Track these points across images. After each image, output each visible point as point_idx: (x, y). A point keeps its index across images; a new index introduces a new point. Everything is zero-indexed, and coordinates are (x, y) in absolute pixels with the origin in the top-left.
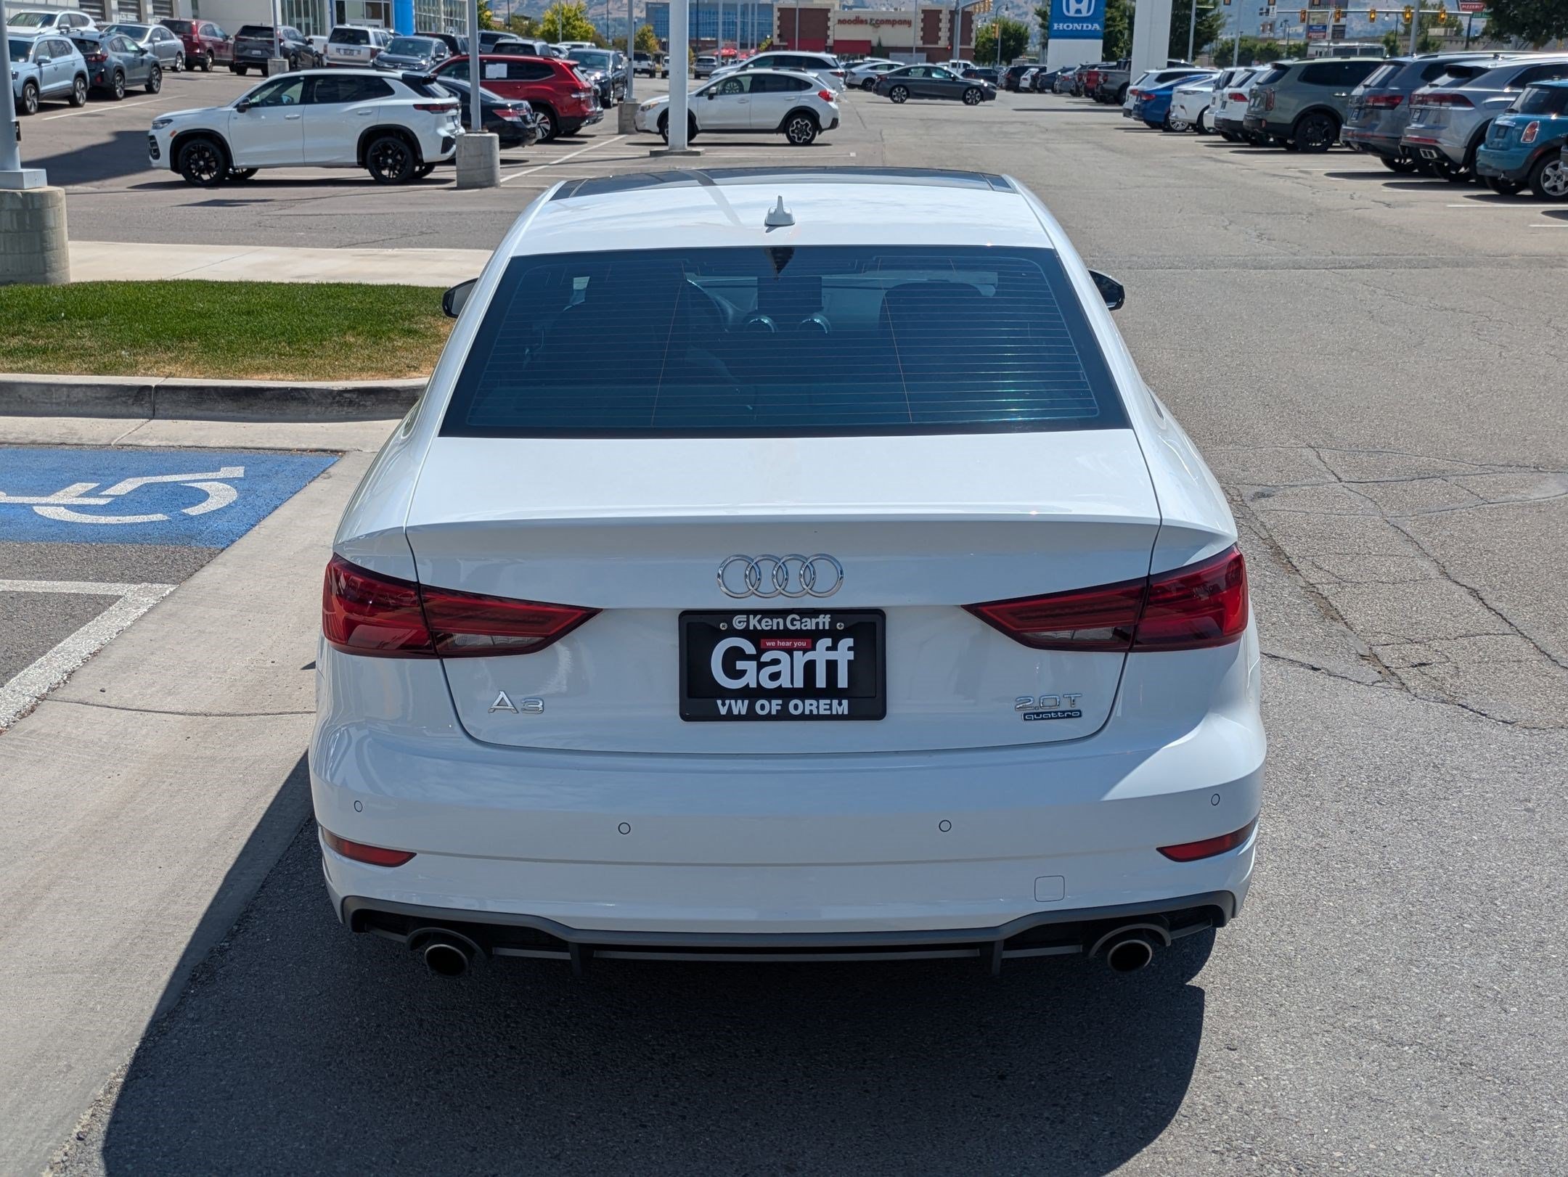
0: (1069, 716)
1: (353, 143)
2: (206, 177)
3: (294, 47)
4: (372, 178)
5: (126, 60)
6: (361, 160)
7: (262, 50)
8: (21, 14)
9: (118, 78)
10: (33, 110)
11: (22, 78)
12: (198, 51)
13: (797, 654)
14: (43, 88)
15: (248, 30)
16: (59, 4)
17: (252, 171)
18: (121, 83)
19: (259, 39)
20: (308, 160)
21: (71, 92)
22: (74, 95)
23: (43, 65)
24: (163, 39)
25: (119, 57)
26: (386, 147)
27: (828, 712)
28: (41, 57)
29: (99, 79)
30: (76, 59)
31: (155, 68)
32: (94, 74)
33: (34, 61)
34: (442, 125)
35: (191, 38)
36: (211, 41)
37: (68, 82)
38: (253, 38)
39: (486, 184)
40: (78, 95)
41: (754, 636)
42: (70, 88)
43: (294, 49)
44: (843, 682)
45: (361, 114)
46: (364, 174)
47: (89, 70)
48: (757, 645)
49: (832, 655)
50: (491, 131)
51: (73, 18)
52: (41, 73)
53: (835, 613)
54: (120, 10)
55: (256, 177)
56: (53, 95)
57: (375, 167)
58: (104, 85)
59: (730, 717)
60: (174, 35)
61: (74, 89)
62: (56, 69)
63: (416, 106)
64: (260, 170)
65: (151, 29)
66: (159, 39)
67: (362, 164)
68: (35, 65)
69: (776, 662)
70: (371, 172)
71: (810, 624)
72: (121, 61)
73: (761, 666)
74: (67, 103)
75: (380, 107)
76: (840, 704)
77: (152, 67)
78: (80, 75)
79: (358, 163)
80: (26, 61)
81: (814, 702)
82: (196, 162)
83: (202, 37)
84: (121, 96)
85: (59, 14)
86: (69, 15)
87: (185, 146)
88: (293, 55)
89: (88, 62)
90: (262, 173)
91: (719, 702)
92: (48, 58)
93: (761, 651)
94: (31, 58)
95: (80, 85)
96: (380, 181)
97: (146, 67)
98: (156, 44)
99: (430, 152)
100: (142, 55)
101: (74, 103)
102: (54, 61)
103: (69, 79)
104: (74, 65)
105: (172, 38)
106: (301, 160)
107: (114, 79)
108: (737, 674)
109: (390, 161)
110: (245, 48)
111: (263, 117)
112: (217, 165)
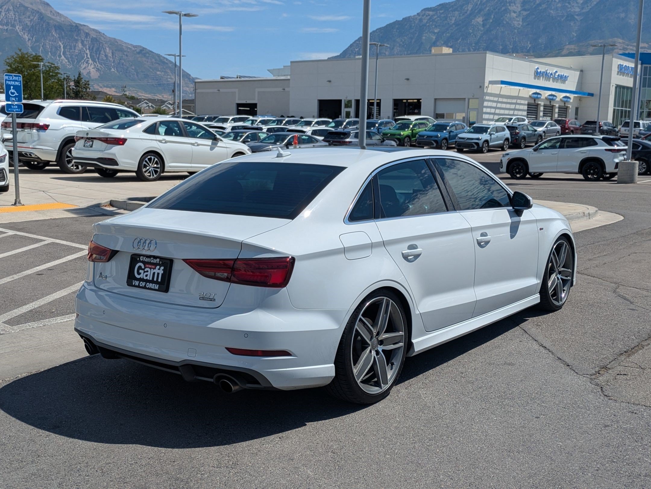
0: (211, 300)
1: (577, 164)
2: (518, 176)
3: (607, 129)
4: (584, 179)
5: (528, 134)
6: (580, 171)
7: (592, 130)
8: (500, 118)
9: (523, 141)
10: (485, 152)
11: (483, 140)
12: (567, 131)
13: (152, 270)
14: (491, 144)
15: (588, 123)
16: (518, 114)
17: (541, 174)
18: (524, 142)
19: (592, 126)
20: (558, 170)
21: (502, 145)
22: (503, 147)
23: (492, 135)
24: (552, 126)
25: (525, 133)
26: (591, 166)
27: (154, 288)
28: (492, 133)
29: (515, 141)
30: (507, 133)
31: (540, 137)
32: (513, 139)
33: (489, 134)
34: (617, 157)
35: (565, 126)
36: (573, 127)
37: (502, 142)
38: (589, 126)
39: (630, 182)
40: (505, 146)
41: (144, 263)
42: (502, 144)
43: (606, 130)
44: (159, 280)
45: (582, 153)
46: (581, 177)
47: (511, 137)
48: (145, 266)
49: (159, 271)
50: (636, 160)
51: (519, 119)
52: (491, 138)
53: (161, 258)
54: (544, 116)
55: (542, 177)
56: (494, 146)
57: (585, 174)
58: (517, 143)
59: (135, 286)
60: (557, 124)
61: (504, 144)
62: (497, 137)
63: (606, 150)
64: (544, 174)
65: (547, 123)
66: (550, 126)
67: (580, 172)
68: (489, 135)
69: (147, 271)
70: (584, 176)
71: (155, 261)
72: (525, 134)
73: (145, 272)
74: (500, 149)
75: (590, 150)
76: (157, 286)
77: (539, 137)
78: (507, 139)
79: (579, 172)
80: (486, 134)
81: (151, 284)
82: (516, 170)
83: (570, 125)
84: (523, 147)
85: (514, 117)
86: (518, 118)
87: (512, 164)
88: (606, 132)
89: (511, 134)
90: (545, 175)
91: (133, 281)
92: (494, 133)
93: (145, 268)
94: (488, 133)
95: (506, 143)
96: (587, 179)
97: (536, 137)
98: (548, 128)
99: (610, 168)
100: (535, 132)
101: (503, 150)
102: (497, 134)
103: (502, 140)
104: (505, 135)
105: (556, 126)
106: (556, 170)
107: (521, 141)
108: (139, 274)
109: (592, 171)
110: (586, 130)
111: (543, 153)
112: (523, 171)
